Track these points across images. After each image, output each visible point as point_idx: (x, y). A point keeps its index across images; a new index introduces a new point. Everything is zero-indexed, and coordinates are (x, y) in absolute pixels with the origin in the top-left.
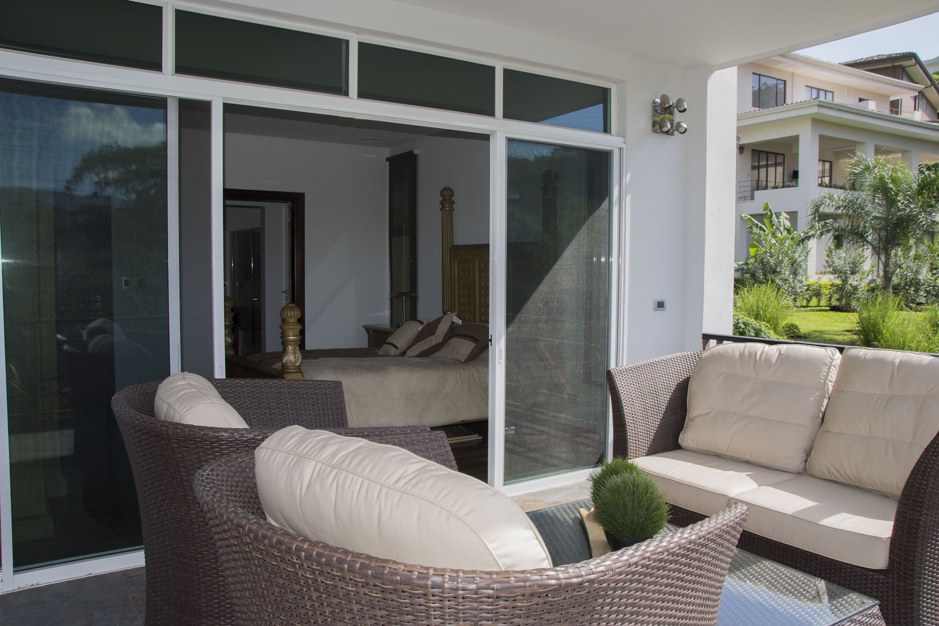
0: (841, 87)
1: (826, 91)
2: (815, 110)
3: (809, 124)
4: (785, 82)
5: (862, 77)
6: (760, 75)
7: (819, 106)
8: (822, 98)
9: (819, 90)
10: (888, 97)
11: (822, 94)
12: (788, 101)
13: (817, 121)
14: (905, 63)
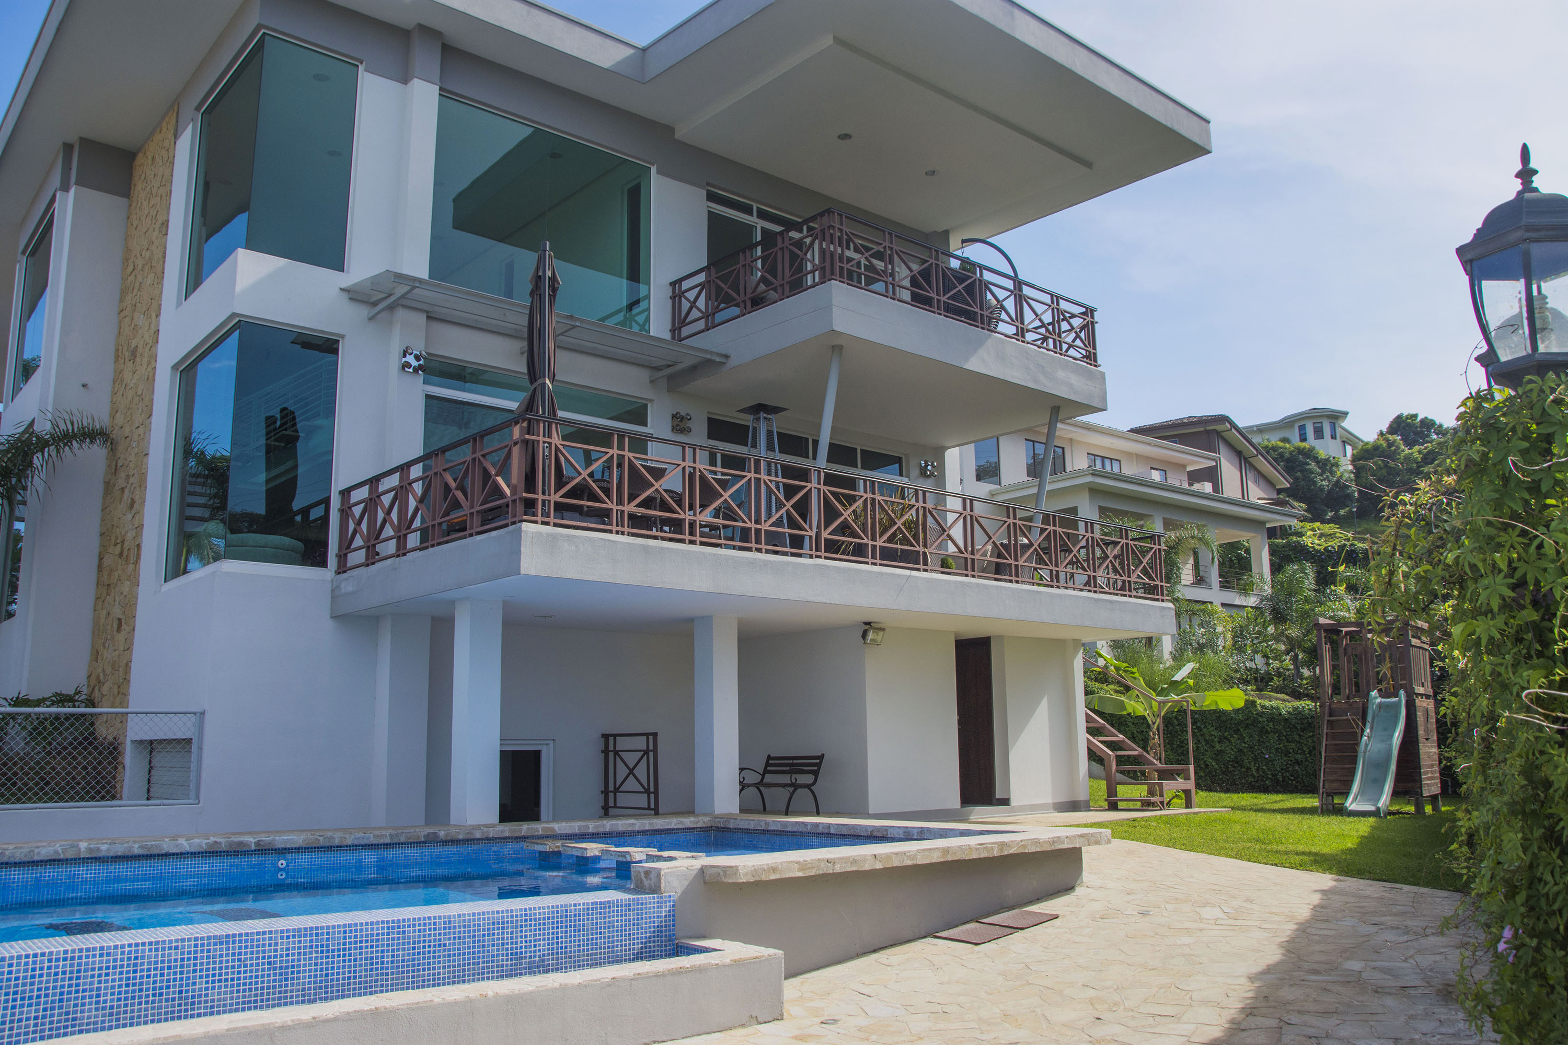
0: (1129, 455)
1: (1111, 459)
2: (1090, 479)
3: (1086, 495)
4: (1063, 449)
5: (1149, 444)
6: (1033, 442)
7: (1093, 474)
8: (1099, 466)
9: (1103, 458)
10: (1184, 466)
11: (1107, 462)
12: (1069, 468)
13: (1095, 491)
14: (1219, 428)
